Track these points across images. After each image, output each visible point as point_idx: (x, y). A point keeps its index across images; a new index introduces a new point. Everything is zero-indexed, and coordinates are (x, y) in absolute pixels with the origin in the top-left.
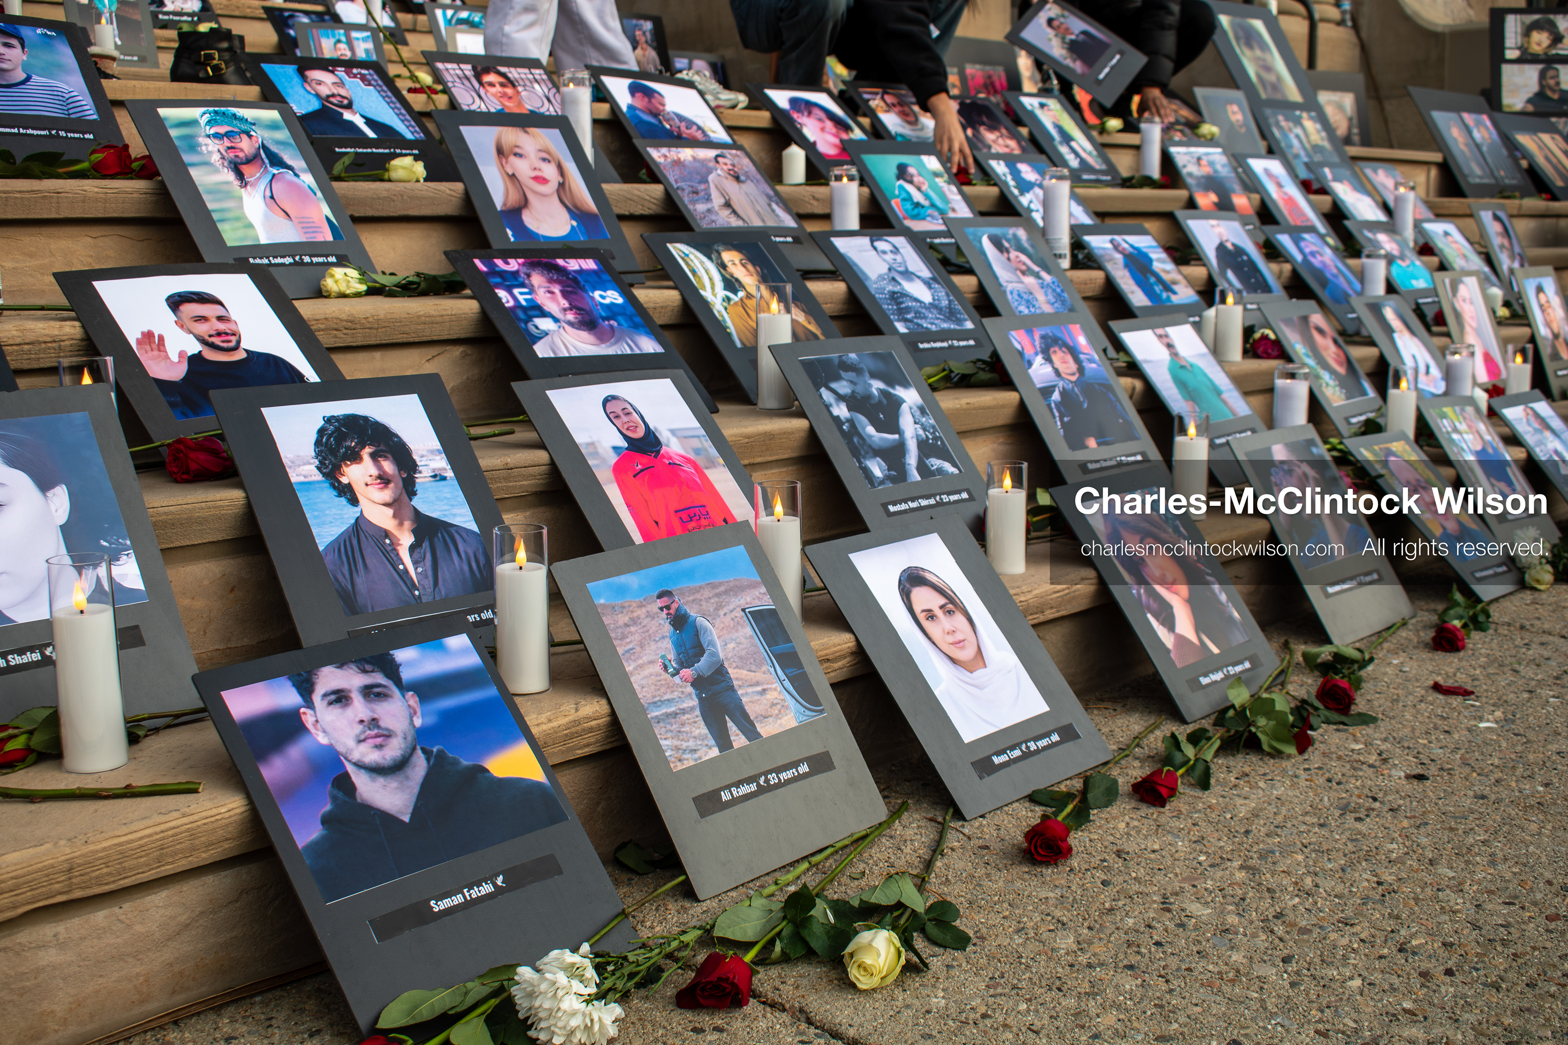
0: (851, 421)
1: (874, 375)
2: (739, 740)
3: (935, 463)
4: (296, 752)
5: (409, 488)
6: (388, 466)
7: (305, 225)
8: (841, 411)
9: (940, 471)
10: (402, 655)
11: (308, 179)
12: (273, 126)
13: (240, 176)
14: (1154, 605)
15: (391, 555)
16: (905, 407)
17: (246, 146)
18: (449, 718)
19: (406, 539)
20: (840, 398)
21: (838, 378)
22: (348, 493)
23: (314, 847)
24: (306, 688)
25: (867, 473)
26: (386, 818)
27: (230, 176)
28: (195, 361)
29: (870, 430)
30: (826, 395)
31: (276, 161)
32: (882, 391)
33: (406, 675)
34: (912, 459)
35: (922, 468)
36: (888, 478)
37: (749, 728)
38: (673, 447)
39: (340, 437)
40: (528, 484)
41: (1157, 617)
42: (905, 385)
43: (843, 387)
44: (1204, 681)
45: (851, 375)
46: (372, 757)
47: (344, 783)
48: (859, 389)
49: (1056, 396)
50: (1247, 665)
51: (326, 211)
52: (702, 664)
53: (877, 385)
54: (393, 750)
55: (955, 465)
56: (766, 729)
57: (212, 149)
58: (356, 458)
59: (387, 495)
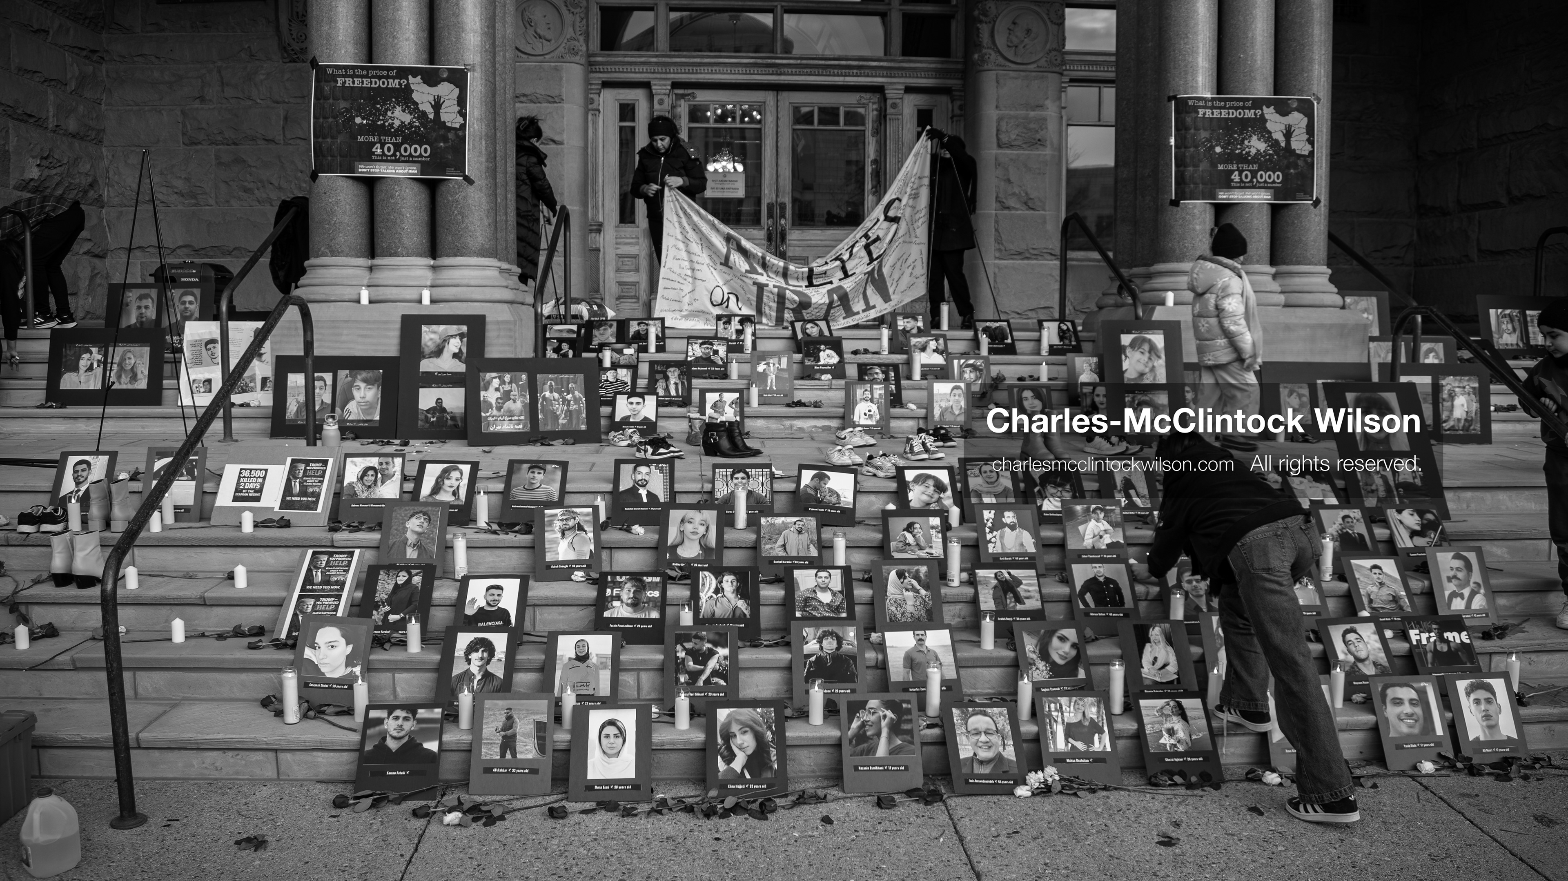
0: (683, 659)
1: (709, 642)
2: (508, 756)
3: (716, 680)
4: (378, 729)
5: (488, 662)
6: (485, 655)
7: (580, 553)
8: (681, 654)
9: (716, 683)
10: (420, 711)
11: (591, 535)
12: (587, 515)
13: (563, 535)
14: (726, 753)
15: (471, 681)
16: (717, 656)
17: (571, 523)
18: (422, 730)
19: (479, 677)
20: (685, 649)
21: (689, 641)
22: (469, 661)
23: (369, 752)
24: (389, 714)
25: (677, 679)
26: (389, 749)
27: (559, 535)
28: (481, 609)
29: (691, 663)
30: (679, 647)
31: (581, 528)
32: (709, 649)
33: (418, 716)
34: (703, 677)
35: (707, 681)
36: (687, 683)
37: (514, 754)
38: (593, 659)
39: (476, 644)
40: (537, 665)
41: (723, 758)
42: (724, 646)
43: (689, 645)
44: (730, 786)
45: (697, 641)
46: (395, 734)
47: (384, 739)
48: (697, 647)
49: (813, 659)
50: (764, 786)
51: (592, 547)
52: (509, 732)
53: (710, 646)
54: (402, 734)
55: (726, 681)
56: (519, 756)
57: (557, 525)
58: (477, 651)
59: (480, 664)
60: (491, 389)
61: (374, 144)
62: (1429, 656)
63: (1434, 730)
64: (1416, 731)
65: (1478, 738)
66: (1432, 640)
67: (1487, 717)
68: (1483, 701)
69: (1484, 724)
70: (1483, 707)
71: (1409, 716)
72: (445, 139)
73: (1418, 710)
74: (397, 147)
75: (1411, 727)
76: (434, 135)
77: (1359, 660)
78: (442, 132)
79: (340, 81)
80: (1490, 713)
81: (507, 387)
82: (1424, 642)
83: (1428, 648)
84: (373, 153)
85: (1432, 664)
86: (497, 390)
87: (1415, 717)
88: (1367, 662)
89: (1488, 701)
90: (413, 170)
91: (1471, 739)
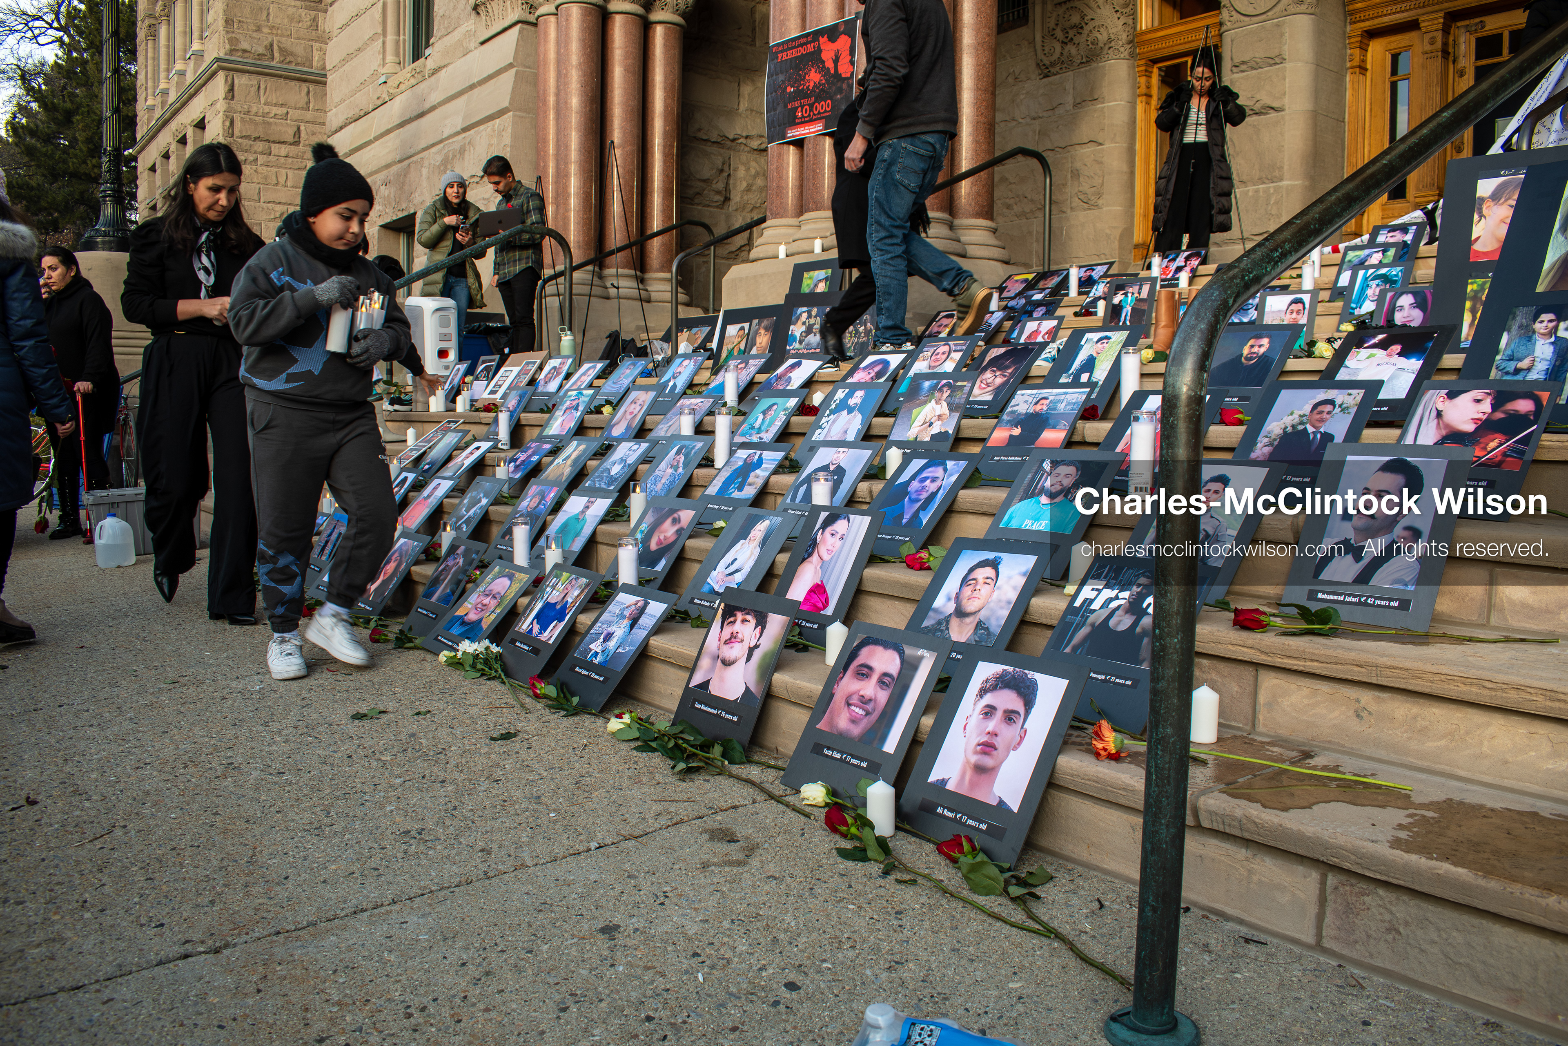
60: (800, 323)
61: (797, 108)
62: (1084, 631)
63: (883, 739)
64: (856, 731)
65: (944, 782)
66: (1114, 604)
67: (987, 748)
68: (999, 714)
69: (974, 759)
70: (991, 725)
71: (864, 701)
72: (840, 90)
73: (883, 697)
74: (811, 106)
75: (854, 721)
76: (834, 88)
77: (960, 613)
78: (839, 84)
79: (780, 56)
80: (998, 742)
81: (812, 321)
82: (1095, 606)
83: (1092, 618)
84: (796, 117)
85: (1075, 649)
86: (804, 323)
87: (869, 707)
88: (968, 620)
89: (1010, 716)
90: (819, 127)
91: (932, 779)
